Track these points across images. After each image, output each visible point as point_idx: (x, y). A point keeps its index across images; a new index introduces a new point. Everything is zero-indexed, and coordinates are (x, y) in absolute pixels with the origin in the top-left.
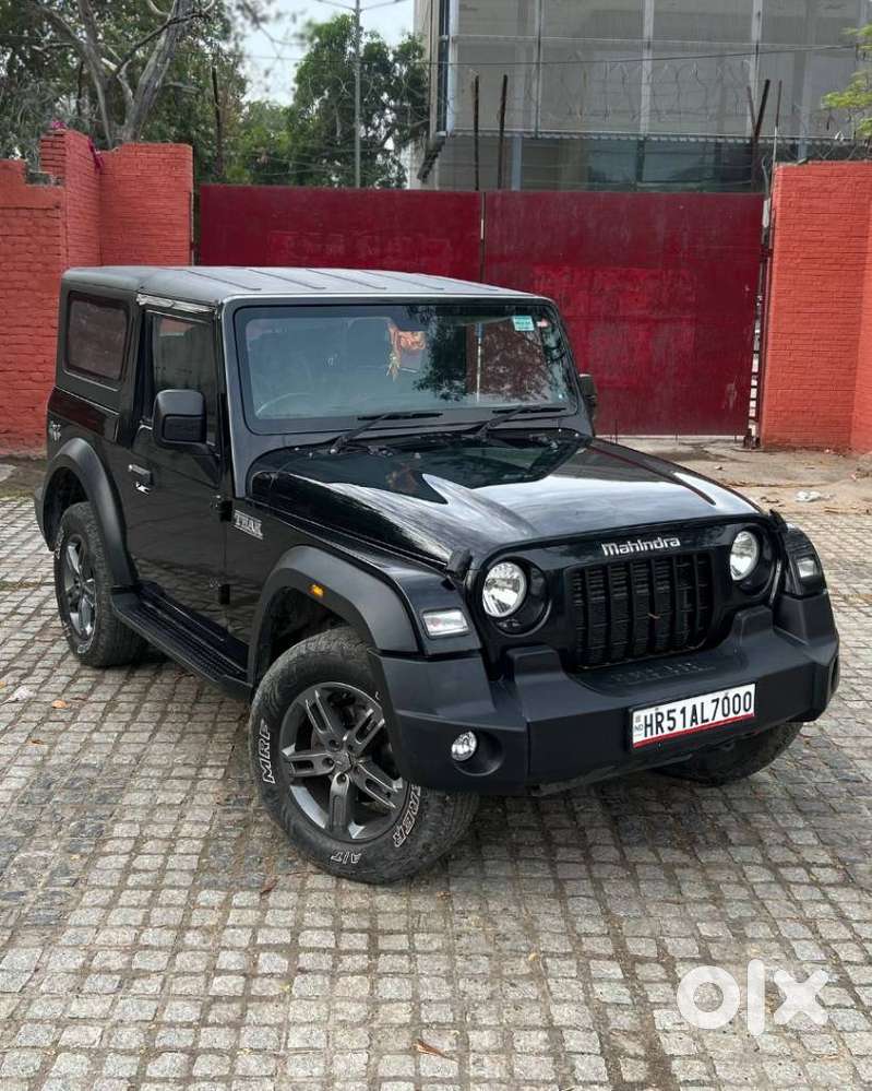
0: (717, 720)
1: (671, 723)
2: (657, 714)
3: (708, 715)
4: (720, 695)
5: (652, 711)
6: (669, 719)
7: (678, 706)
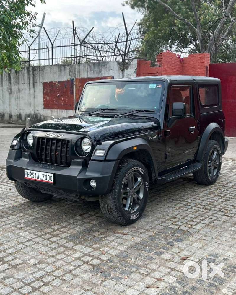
0: (43, 180)
1: (33, 176)
2: (31, 173)
3: (42, 177)
4: (45, 174)
5: (29, 171)
6: (33, 175)
7: (35, 172)
